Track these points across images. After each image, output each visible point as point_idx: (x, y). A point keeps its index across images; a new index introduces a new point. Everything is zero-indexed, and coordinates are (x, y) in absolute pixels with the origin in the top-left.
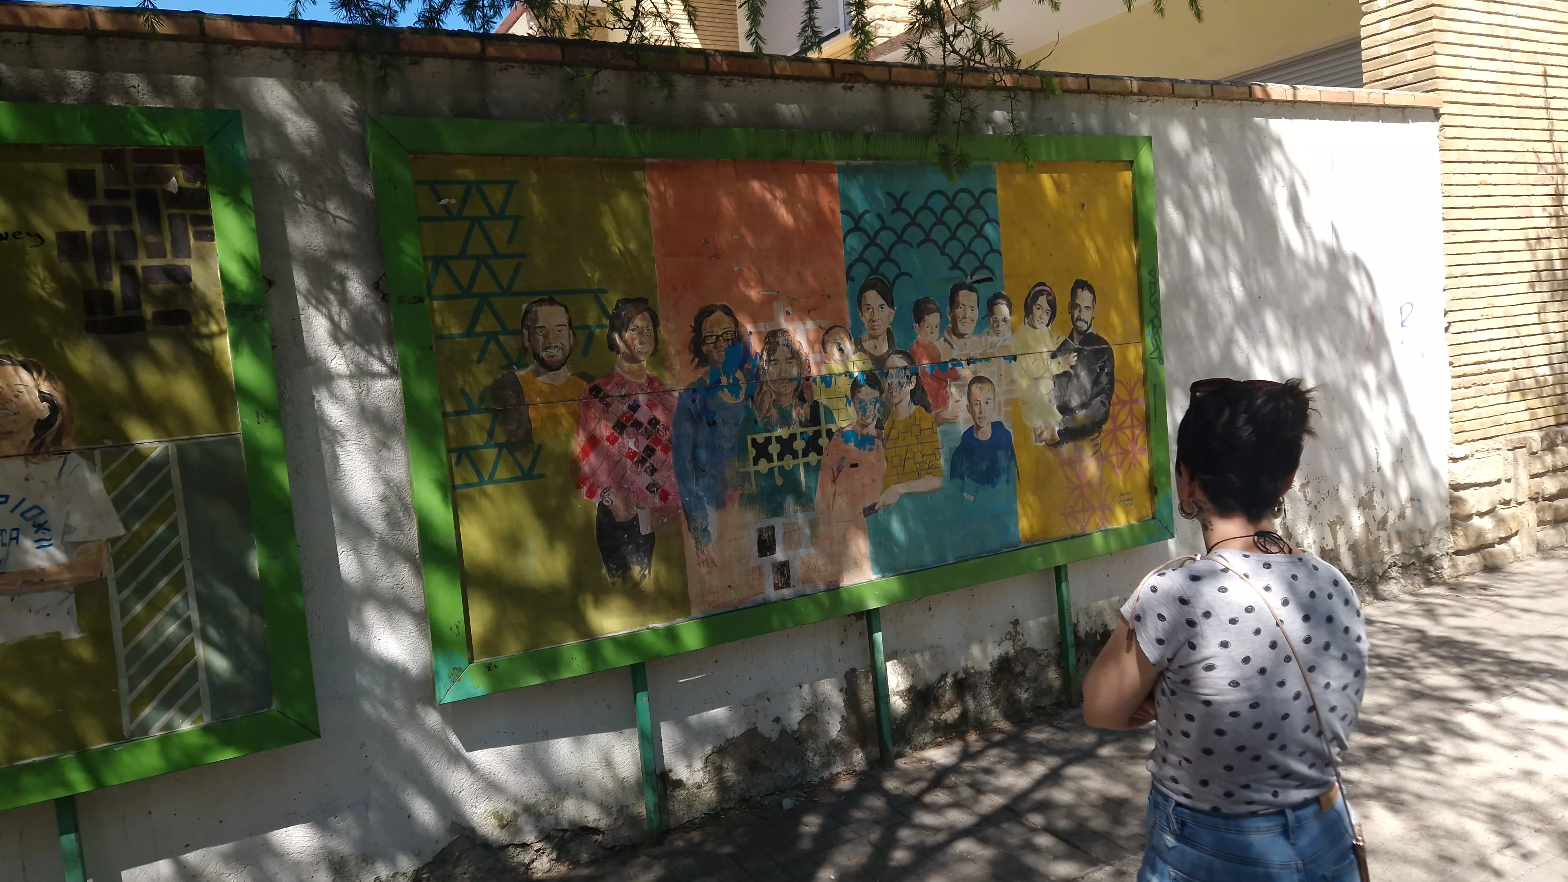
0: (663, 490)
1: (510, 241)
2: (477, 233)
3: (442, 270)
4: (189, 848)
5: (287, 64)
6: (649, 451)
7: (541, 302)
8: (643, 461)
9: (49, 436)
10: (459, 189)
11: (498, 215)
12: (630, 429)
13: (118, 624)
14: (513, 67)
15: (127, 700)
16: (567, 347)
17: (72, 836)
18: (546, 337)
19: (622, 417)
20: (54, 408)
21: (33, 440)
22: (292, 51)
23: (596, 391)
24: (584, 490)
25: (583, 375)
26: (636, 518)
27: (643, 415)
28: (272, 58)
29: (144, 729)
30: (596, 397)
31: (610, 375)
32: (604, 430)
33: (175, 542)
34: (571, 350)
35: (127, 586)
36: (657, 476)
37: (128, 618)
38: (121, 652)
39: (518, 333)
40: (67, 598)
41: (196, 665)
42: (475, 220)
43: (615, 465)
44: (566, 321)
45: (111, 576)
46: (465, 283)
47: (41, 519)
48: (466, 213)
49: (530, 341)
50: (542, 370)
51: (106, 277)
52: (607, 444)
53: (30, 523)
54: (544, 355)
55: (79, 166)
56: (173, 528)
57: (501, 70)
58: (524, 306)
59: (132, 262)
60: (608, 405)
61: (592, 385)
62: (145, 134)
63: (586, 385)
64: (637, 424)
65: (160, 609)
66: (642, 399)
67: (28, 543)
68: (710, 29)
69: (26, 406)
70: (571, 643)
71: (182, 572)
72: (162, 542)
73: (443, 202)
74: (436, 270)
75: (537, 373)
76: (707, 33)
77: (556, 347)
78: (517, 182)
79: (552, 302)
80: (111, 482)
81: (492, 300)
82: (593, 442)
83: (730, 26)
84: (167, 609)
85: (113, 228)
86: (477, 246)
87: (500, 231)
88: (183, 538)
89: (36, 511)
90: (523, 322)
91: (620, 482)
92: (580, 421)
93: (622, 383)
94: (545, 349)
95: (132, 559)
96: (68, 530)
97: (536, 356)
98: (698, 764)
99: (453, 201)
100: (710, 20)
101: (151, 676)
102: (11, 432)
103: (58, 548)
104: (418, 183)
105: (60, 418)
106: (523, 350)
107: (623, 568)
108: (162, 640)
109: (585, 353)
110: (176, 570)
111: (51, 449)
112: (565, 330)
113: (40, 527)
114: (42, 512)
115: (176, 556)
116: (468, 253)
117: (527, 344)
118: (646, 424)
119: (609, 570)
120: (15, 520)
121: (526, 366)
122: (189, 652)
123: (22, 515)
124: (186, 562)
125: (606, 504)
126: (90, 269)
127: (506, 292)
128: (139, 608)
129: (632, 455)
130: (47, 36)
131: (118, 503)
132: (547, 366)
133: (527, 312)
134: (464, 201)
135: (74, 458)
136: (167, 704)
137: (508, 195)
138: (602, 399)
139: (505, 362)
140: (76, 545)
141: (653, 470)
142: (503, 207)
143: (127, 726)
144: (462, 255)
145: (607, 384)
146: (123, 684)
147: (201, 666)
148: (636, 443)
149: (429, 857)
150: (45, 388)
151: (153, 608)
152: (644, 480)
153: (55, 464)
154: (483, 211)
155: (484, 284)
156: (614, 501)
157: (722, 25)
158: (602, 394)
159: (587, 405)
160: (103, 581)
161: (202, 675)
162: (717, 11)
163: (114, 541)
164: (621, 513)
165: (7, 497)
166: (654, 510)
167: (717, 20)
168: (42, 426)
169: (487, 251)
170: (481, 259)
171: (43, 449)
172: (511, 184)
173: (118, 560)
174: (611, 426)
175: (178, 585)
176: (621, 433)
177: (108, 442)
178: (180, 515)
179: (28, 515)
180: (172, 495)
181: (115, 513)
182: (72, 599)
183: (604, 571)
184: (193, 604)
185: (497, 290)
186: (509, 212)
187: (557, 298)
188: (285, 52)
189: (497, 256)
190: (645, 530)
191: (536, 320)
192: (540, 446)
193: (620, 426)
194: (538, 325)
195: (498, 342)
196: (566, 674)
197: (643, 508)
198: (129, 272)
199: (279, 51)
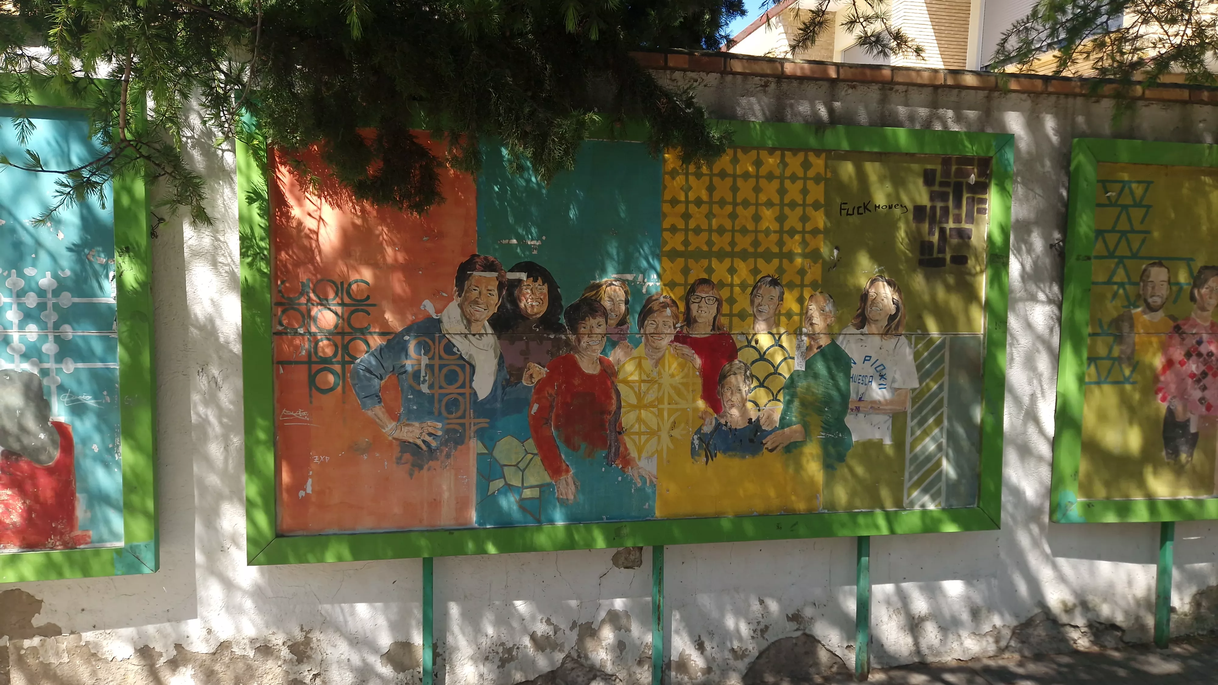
0: (1209, 403)
1: (1142, 222)
2: (1124, 216)
3: (1100, 238)
4: (905, 580)
5: (1028, 104)
6: (1204, 374)
7: (1154, 264)
8: (1199, 381)
9: (893, 325)
10: (1119, 186)
11: (1137, 205)
12: (1194, 358)
13: (909, 440)
14: (1152, 104)
15: (907, 485)
16: (1165, 297)
17: (867, 558)
18: (1153, 288)
19: (1191, 348)
20: (898, 309)
21: (887, 326)
22: (1032, 95)
23: (1177, 329)
24: (1160, 395)
25: (1173, 318)
26: (1188, 420)
27: (1203, 349)
28: (1021, 99)
29: (912, 504)
30: (1177, 332)
31: (1187, 319)
32: (1178, 354)
33: (940, 396)
34: (1167, 299)
35: (916, 418)
36: (1206, 392)
37: (914, 437)
38: (908, 456)
39: (1137, 284)
40: (888, 420)
41: (941, 472)
42: (1125, 207)
43: (1181, 381)
44: (1166, 279)
45: (909, 410)
46: (1112, 248)
47: (883, 372)
48: (1119, 203)
49: (1143, 290)
50: (1147, 310)
51: (931, 233)
52: (1179, 366)
53: (878, 374)
54: (1150, 300)
55: (929, 167)
56: (941, 388)
57: (1146, 106)
58: (1144, 266)
59: (945, 225)
60: (1183, 339)
61: (1175, 324)
62: (965, 146)
63: (1172, 324)
64: (1200, 355)
65: (928, 435)
66: (1205, 337)
67: (874, 385)
68: (946, 32)
69: (885, 306)
70: (1138, 498)
71: (942, 414)
72: (935, 395)
73: (1108, 194)
74: (1097, 238)
75: (1144, 312)
76: (943, 35)
77: (1158, 296)
78: (1152, 182)
79: (1161, 265)
80: (917, 355)
81: (1125, 261)
82: (1169, 364)
83: (963, 30)
84: (931, 436)
85: (939, 205)
86: (1123, 225)
87: (1137, 214)
88: (945, 394)
89: (882, 367)
90: (1141, 277)
91: (1182, 394)
92: (1164, 348)
93: (1195, 325)
94: (1152, 296)
95: (920, 402)
96: (894, 381)
97: (1146, 301)
98: (1187, 599)
99: (1114, 194)
100: (947, 25)
101: (920, 474)
102: (877, 320)
103: (887, 391)
104: (1098, 181)
105: (900, 314)
106: (1139, 296)
107: (1175, 453)
108: (927, 453)
109: (1175, 302)
110: (939, 413)
111: (894, 332)
112: (1165, 284)
113: (882, 376)
114: (885, 368)
115: (940, 404)
116: (1117, 229)
117: (1141, 292)
118: (1205, 356)
119: (1167, 453)
120: (871, 371)
121: (1138, 307)
122: (938, 464)
123: (876, 368)
124: (945, 409)
125: (1172, 407)
126: (926, 226)
127: (1134, 256)
128: (918, 433)
129: (1192, 376)
130: (915, 88)
131: (919, 368)
132: (1151, 309)
133: (1145, 270)
134: (1119, 195)
135: (903, 338)
136: (925, 491)
137: (1146, 190)
138: (1180, 334)
139: (1126, 303)
140: (896, 389)
141: (1204, 388)
142: (1142, 198)
143: (906, 501)
144: (1113, 231)
145: (1184, 324)
146: (907, 475)
147: (944, 472)
148: (1197, 367)
149: (1023, 620)
150: (895, 297)
151: (926, 433)
152: (1197, 394)
153: (894, 341)
154: (1128, 201)
155: (1122, 250)
156: (1179, 407)
157: (956, 29)
158: (1181, 331)
159: (1171, 337)
160: (905, 413)
161: (944, 478)
162: (954, 18)
163: (914, 390)
164: (1180, 416)
165: (870, 357)
166: (1201, 417)
167: (953, 25)
168: (892, 318)
169: (1127, 227)
170: (1123, 233)
171: (890, 332)
172: (1149, 183)
173: (914, 401)
174: (1183, 353)
175: (938, 422)
176: (1188, 359)
177: (919, 332)
178: (946, 379)
179: (878, 369)
180: (944, 367)
181: (916, 373)
182: (890, 421)
183: (1164, 453)
184: (945, 436)
185: (1129, 254)
186: (1144, 203)
187: (1164, 262)
188: (1029, 96)
189: (1133, 231)
190: (1193, 430)
191: (1148, 277)
192: (1138, 363)
193: (1188, 355)
194: (1150, 280)
195: (1124, 289)
196: (1134, 520)
197: (1194, 414)
198: (942, 231)
199: (1026, 95)
